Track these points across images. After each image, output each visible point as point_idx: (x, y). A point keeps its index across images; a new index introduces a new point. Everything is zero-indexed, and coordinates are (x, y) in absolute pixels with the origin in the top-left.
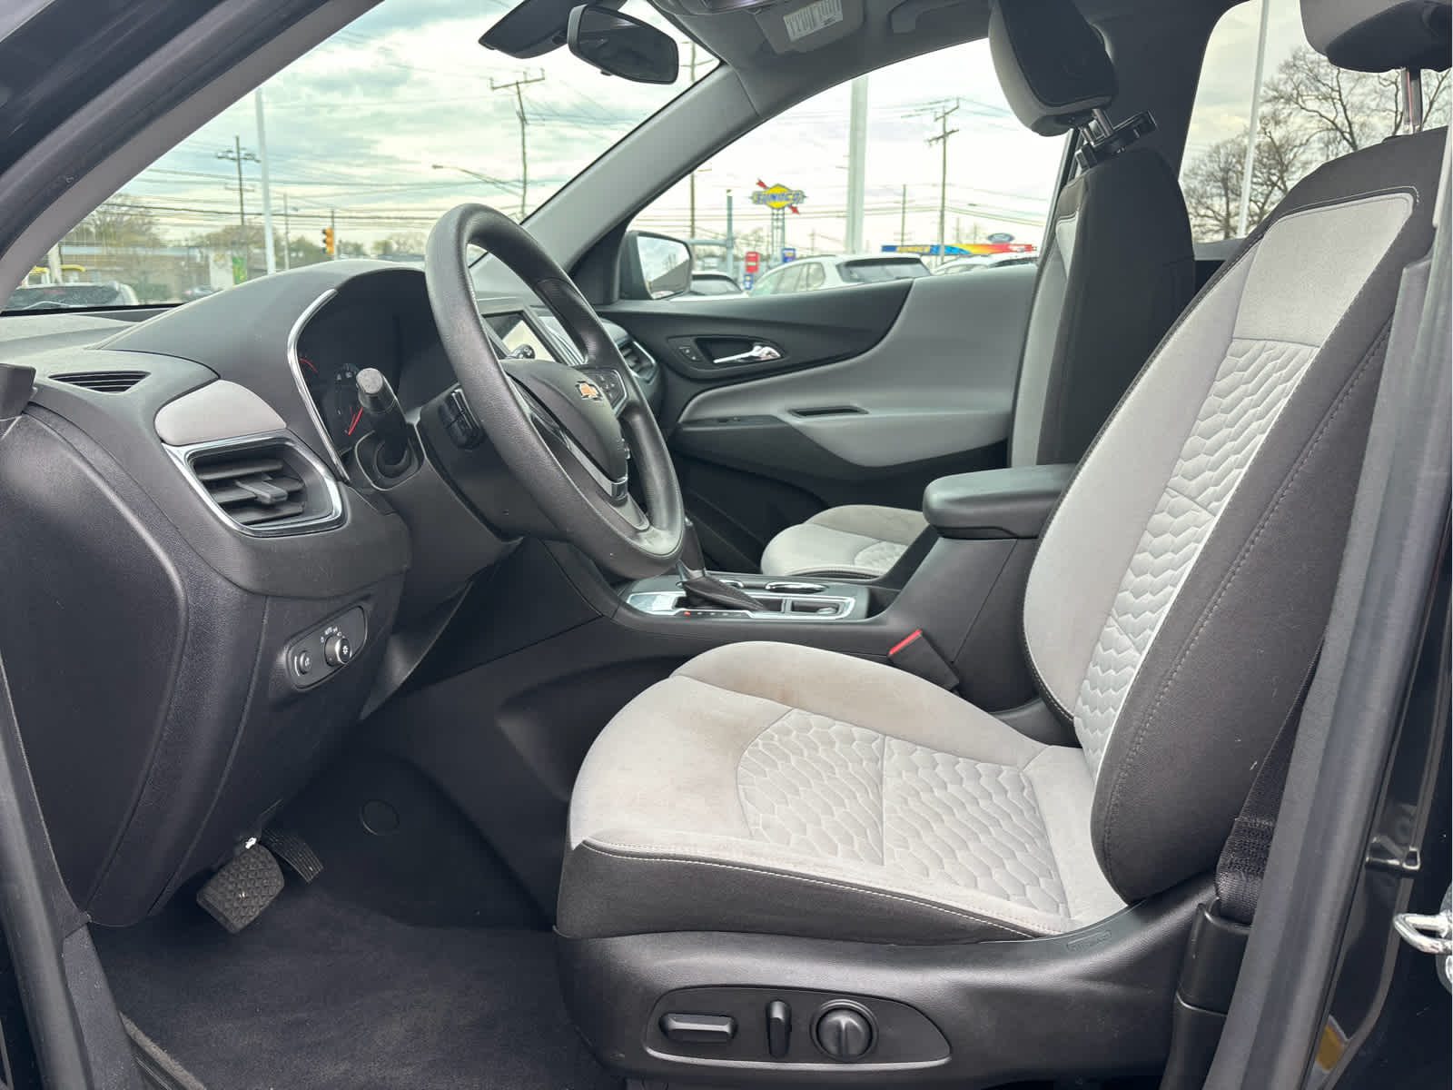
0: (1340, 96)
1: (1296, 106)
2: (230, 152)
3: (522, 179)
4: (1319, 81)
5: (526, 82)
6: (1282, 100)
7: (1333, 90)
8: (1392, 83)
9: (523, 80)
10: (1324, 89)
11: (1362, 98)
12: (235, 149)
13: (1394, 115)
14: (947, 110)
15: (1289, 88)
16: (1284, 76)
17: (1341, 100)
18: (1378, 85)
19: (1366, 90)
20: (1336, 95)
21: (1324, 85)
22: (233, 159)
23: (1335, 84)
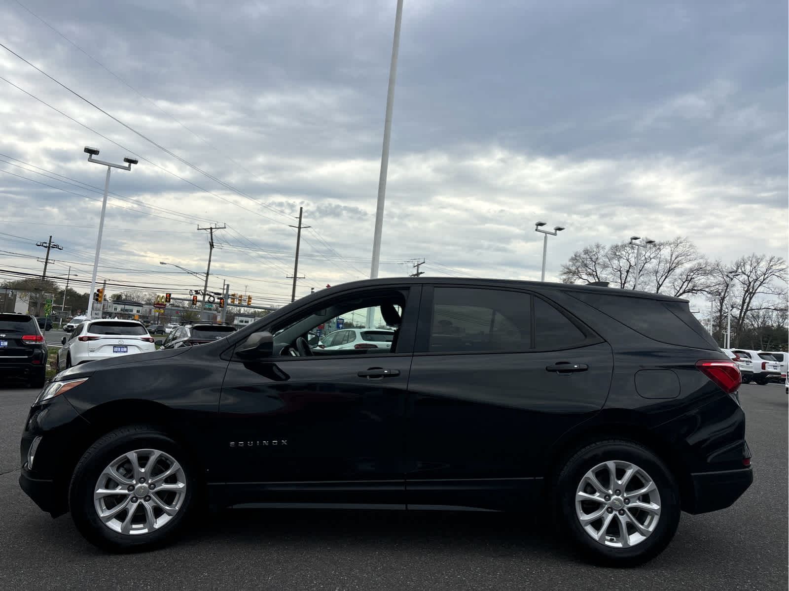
0: (597, 274)
1: (577, 277)
2: (46, 243)
3: (206, 272)
4: (587, 267)
5: (216, 228)
6: (571, 274)
7: (593, 271)
8: (619, 271)
9: (215, 227)
10: (589, 270)
11: (606, 276)
12: (48, 242)
13: (620, 284)
14: (419, 263)
15: (573, 268)
16: (571, 263)
17: (597, 276)
18: (613, 271)
19: (607, 272)
20: (594, 273)
21: (589, 268)
22: (46, 247)
23: (594, 269)
